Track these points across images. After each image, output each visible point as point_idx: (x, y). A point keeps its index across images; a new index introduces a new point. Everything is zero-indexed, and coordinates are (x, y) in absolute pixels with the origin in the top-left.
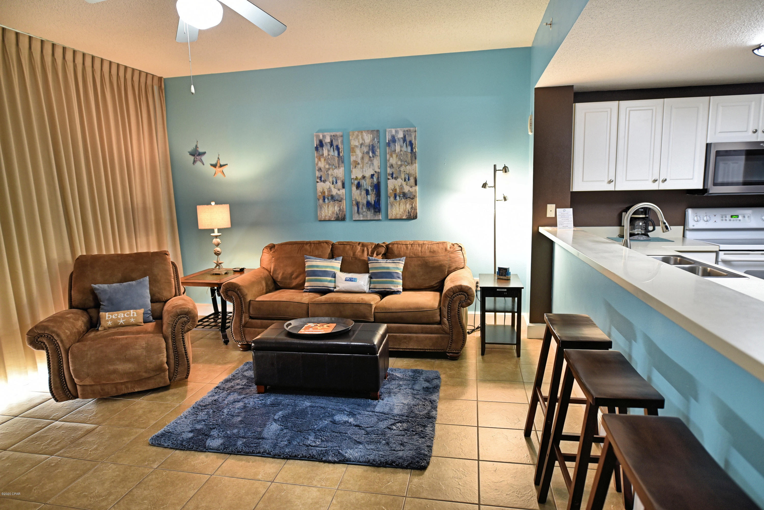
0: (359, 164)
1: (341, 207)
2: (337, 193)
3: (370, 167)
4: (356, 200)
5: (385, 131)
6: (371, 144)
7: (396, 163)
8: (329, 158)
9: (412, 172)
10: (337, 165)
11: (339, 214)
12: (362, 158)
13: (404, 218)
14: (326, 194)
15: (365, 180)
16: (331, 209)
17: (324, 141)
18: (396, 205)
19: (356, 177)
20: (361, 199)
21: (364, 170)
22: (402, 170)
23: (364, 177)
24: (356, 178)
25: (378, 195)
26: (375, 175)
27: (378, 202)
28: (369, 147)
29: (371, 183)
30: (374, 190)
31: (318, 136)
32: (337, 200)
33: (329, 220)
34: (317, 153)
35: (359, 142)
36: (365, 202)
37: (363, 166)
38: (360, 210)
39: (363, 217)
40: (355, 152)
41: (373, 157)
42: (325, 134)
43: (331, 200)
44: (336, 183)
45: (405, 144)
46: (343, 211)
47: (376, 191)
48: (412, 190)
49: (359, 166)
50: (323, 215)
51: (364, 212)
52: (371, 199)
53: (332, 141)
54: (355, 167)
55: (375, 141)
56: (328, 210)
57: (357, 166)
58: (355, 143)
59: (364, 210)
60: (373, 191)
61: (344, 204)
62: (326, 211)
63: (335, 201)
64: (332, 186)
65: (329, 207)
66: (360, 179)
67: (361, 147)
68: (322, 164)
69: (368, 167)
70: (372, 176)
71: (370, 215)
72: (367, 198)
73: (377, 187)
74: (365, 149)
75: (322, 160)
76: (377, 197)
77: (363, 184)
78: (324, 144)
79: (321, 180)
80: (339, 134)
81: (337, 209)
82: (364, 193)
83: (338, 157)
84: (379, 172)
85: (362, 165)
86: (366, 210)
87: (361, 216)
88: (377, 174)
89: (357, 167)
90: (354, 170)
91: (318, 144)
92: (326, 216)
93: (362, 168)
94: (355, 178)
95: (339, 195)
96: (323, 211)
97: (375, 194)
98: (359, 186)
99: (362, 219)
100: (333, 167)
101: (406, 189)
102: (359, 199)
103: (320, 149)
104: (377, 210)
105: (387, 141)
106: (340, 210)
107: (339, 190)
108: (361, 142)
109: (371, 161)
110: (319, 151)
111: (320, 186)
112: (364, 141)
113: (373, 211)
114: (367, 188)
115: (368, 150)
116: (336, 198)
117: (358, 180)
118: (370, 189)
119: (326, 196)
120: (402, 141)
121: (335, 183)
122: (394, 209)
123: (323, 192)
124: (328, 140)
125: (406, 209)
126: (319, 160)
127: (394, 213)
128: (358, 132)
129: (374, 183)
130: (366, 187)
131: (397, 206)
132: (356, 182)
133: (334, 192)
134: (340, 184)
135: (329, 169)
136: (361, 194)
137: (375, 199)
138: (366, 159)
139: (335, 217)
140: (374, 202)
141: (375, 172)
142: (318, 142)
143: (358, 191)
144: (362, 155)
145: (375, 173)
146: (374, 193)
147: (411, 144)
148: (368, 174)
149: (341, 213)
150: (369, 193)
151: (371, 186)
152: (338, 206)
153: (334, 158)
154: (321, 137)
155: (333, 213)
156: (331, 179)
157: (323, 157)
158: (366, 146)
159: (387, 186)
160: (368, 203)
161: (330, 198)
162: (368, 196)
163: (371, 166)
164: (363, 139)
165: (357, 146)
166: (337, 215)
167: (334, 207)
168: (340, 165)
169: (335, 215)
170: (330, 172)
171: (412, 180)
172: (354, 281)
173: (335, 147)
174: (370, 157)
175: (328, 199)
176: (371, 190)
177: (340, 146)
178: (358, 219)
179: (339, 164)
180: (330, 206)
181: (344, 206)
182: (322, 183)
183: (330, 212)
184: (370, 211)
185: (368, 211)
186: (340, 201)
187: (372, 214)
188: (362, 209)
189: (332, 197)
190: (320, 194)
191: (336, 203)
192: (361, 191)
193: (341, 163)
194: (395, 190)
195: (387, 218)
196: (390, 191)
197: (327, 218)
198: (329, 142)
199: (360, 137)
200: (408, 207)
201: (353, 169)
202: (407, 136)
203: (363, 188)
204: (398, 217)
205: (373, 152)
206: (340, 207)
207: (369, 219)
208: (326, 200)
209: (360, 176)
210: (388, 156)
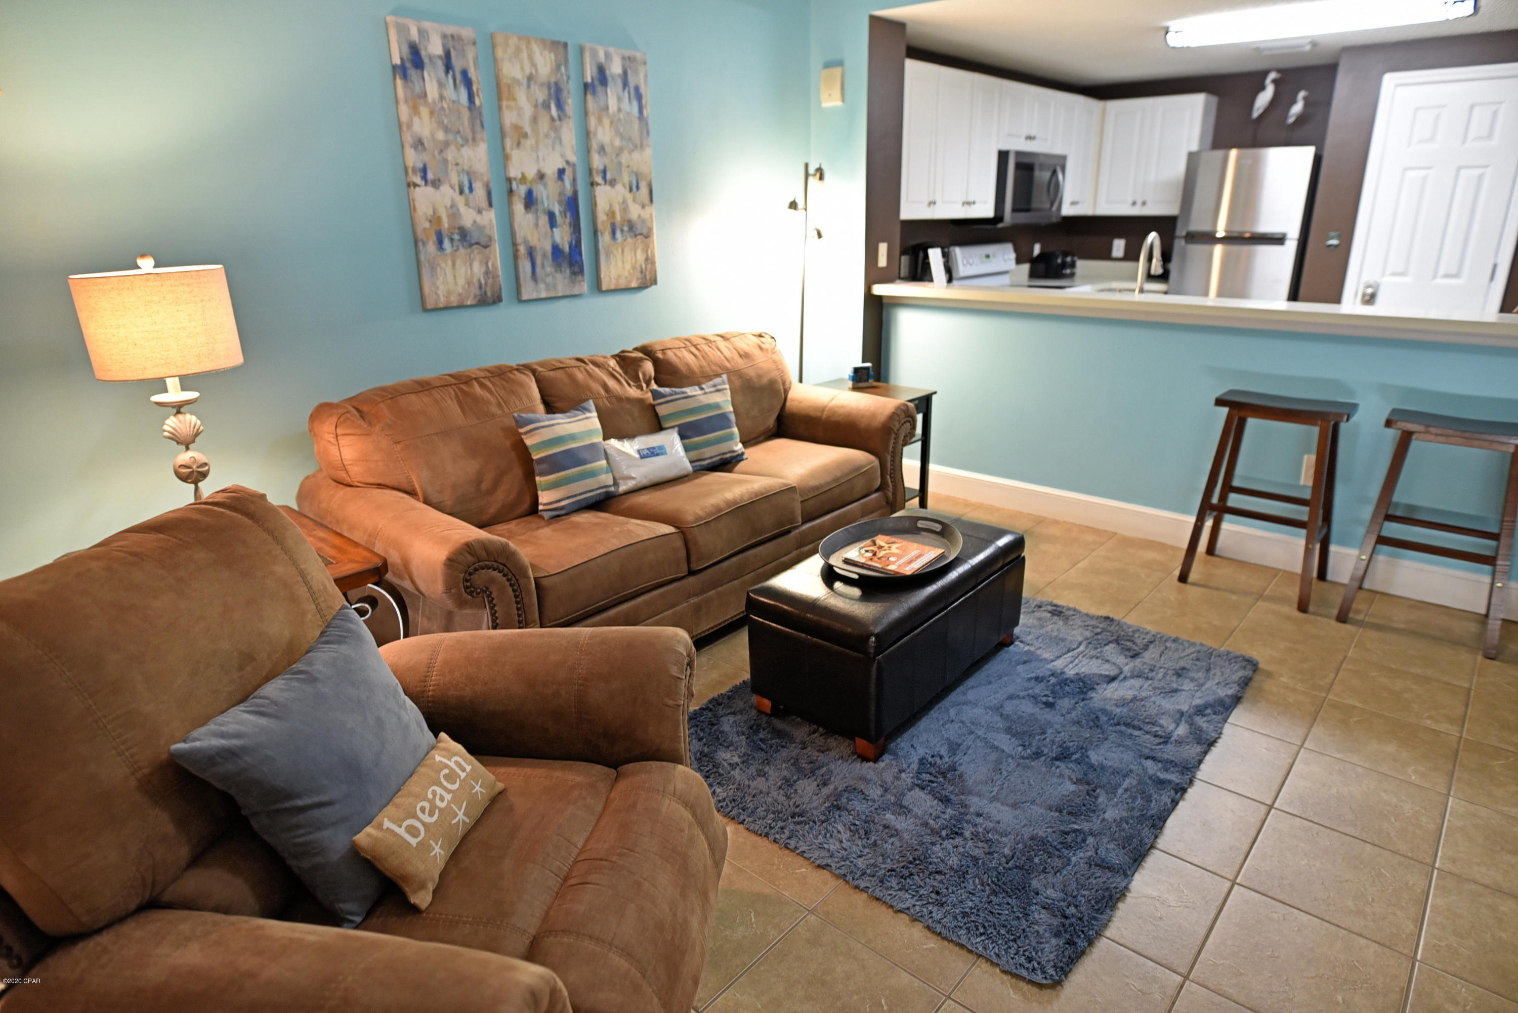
0: (525, 135)
1: (490, 264)
2: (475, 222)
3: (553, 149)
4: (526, 241)
5: (581, 50)
6: (552, 80)
7: (611, 141)
8: (443, 109)
9: (644, 169)
10: (470, 136)
11: (486, 284)
12: (535, 120)
13: (634, 284)
14: (445, 224)
15: (545, 186)
16: (462, 270)
17: (426, 49)
18: (615, 252)
19: (523, 174)
20: (539, 240)
21: (541, 155)
22: (623, 161)
23: (541, 176)
24: (523, 179)
25: (576, 226)
26: (567, 173)
27: (576, 246)
28: (549, 88)
29: (560, 194)
30: (568, 215)
31: (402, 30)
32: (477, 243)
33: (461, 306)
34: (405, 87)
35: (522, 69)
36: (549, 248)
37: (537, 143)
38: (539, 270)
39: (547, 289)
40: (515, 99)
41: (560, 119)
42: (427, 25)
43: (459, 244)
44: (471, 189)
45: (626, 92)
46: (495, 277)
47: (572, 215)
48: (645, 214)
49: (528, 143)
50: (440, 293)
51: (549, 275)
52: (562, 239)
53: (447, 55)
54: (519, 144)
55: (562, 75)
56: (455, 277)
57: (522, 140)
58: (512, 70)
59: (549, 269)
60: (566, 217)
61: (498, 255)
62: (450, 278)
63: (471, 245)
64: (460, 201)
65: (457, 266)
66: (533, 181)
67: (529, 87)
68: (423, 126)
69: (550, 148)
70: (561, 172)
71: (561, 282)
72: (552, 236)
73: (572, 204)
74: (541, 95)
75: (424, 111)
76: (574, 232)
77: (539, 197)
78: (426, 60)
79: (424, 178)
80: (466, 33)
81: (478, 269)
82: (544, 220)
83: (470, 109)
84: (574, 165)
85: (534, 141)
86: (553, 270)
87: (542, 286)
88: (571, 169)
89: (522, 146)
90: (516, 156)
91: (405, 57)
92: (449, 293)
93: (536, 149)
94: (520, 176)
95: (480, 228)
96: (441, 278)
97: (570, 224)
98: (530, 201)
99: (543, 295)
100: (459, 140)
101: (635, 212)
102: (534, 241)
103: (413, 73)
104: (576, 269)
105: (589, 80)
106: (487, 273)
107: (480, 212)
108: (528, 71)
109: (556, 130)
110: (413, 82)
111: (424, 197)
112: (536, 70)
113: (568, 271)
114: (551, 208)
115: (546, 98)
116: (475, 236)
117: (529, 184)
118: (557, 209)
119: (445, 232)
120: (619, 83)
121: (466, 190)
122: (613, 264)
123: (435, 220)
124: (435, 47)
125: (636, 262)
126: (415, 110)
127: (614, 273)
128: (520, 38)
129: (565, 195)
130: (548, 205)
131: (619, 256)
132: (522, 190)
133: (468, 218)
134: (480, 193)
135: (447, 144)
136: (537, 225)
137: (569, 239)
138: (544, 125)
139: (475, 296)
140: (570, 247)
141: (568, 162)
142: (406, 50)
143: (530, 216)
144: (533, 109)
145: (566, 167)
146: (568, 220)
147: (639, 97)
148: (550, 169)
149: (490, 281)
150: (556, 221)
151: (560, 203)
152: (481, 262)
153: (459, 111)
154: (414, 35)
155: (469, 283)
156: (454, 178)
157: (426, 103)
158: (542, 85)
159: (595, 204)
160: (556, 250)
161: (456, 237)
162: (555, 230)
163: (557, 146)
164: (534, 65)
165: (517, 82)
166: (480, 287)
167: (471, 265)
168: (478, 136)
169: (475, 290)
170: (451, 154)
171: (644, 190)
172: (662, 454)
173: (459, 76)
174: (552, 119)
175: (452, 240)
176: (561, 212)
177: (472, 74)
178: (534, 296)
179: (474, 132)
180: (458, 262)
181: (496, 259)
182: (430, 190)
183: (461, 281)
184: (561, 271)
185: (556, 271)
186: (486, 247)
187: (566, 281)
188: (543, 267)
189: (464, 234)
190: (427, 225)
191: (476, 252)
192: (537, 218)
193: (478, 127)
194: (611, 214)
195: (598, 287)
196: (602, 217)
197: (454, 300)
198: (440, 57)
199: (524, 55)
200: (640, 256)
201: (512, 149)
202: (629, 72)
203: (540, 207)
204: (622, 284)
205: (560, 106)
206: (487, 264)
207: (560, 294)
208: (447, 244)
209: (531, 173)
210: (593, 121)
